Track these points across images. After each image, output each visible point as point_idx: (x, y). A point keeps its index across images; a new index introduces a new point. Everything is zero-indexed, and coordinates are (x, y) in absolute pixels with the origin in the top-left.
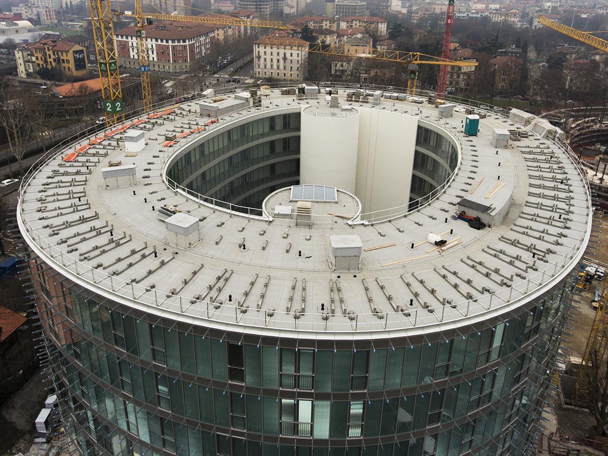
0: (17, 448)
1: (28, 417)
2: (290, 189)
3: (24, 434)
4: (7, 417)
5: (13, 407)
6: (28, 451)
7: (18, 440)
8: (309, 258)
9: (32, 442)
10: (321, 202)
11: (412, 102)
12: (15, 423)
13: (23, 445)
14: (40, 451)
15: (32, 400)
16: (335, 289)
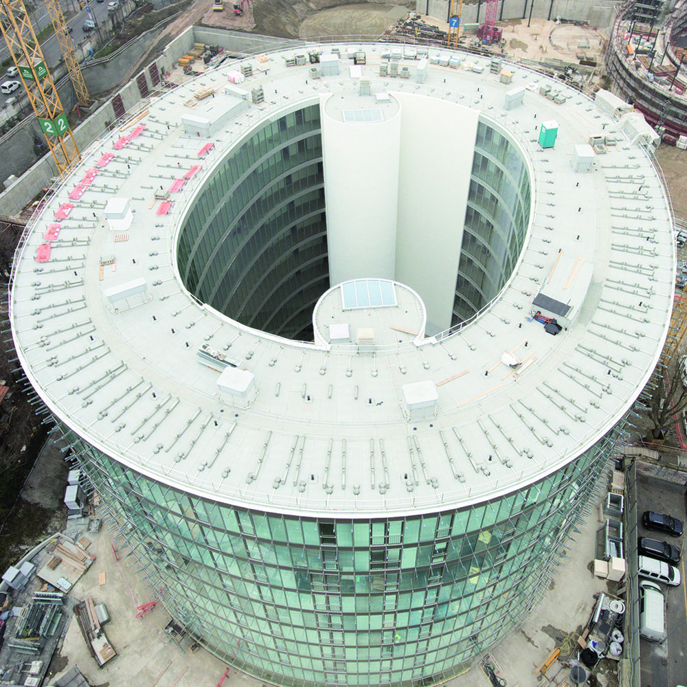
0: (51, 527)
1: (52, 494)
2: (339, 287)
3: (54, 512)
4: (29, 500)
5: (31, 488)
6: (65, 528)
7: (50, 519)
8: (380, 404)
9: (65, 519)
10: (379, 308)
11: (468, 70)
12: (40, 503)
13: (57, 523)
14: (80, 526)
15: (49, 475)
16: (415, 449)
